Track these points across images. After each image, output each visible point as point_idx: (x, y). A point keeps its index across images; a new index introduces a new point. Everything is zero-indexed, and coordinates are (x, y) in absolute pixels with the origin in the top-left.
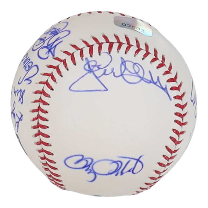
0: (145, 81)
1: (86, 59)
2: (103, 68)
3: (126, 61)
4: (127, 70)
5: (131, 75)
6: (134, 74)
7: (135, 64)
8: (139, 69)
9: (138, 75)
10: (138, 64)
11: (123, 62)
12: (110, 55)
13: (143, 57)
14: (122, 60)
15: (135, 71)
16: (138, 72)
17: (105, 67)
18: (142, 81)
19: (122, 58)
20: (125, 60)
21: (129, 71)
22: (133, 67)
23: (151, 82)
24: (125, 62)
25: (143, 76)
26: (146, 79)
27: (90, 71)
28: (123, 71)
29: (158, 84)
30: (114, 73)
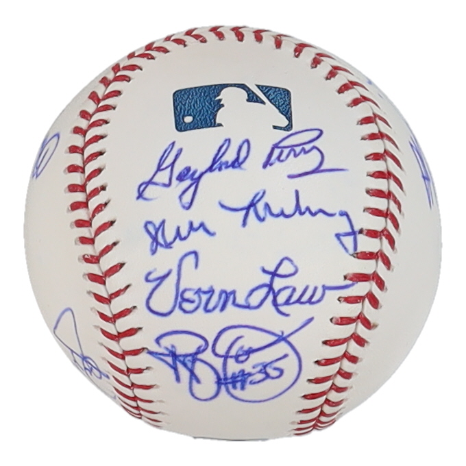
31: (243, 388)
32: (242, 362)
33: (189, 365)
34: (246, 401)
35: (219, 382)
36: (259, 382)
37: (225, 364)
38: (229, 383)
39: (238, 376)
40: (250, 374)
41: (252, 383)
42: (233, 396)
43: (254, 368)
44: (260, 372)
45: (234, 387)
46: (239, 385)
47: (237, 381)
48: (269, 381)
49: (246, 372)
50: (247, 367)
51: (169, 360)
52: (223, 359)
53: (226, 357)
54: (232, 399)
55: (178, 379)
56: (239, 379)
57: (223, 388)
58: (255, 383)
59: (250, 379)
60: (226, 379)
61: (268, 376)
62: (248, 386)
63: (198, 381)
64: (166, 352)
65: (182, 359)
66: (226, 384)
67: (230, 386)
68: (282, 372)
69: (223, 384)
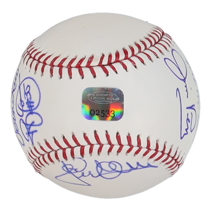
0: (125, 172)
1: (62, 162)
2: (80, 171)
3: (101, 163)
4: (104, 170)
5: (109, 173)
6: (112, 171)
7: (110, 163)
8: (116, 165)
9: (116, 171)
10: (114, 162)
11: (98, 164)
12: (84, 160)
13: (117, 154)
14: (96, 163)
15: (112, 169)
16: (116, 169)
17: (82, 171)
18: (122, 174)
19: (96, 161)
20: (99, 162)
21: (106, 171)
22: (109, 166)
23: (130, 170)
24: (99, 164)
25: (122, 170)
26: (125, 171)
27: (69, 172)
28: (100, 172)
29: (139, 167)
30: (92, 175)
31: (33, 102)
32: (24, 104)
33: (29, 126)
34: (40, 100)
35: (32, 113)
36: (30, 96)
37: (25, 111)
38: (31, 108)
39: (29, 105)
40: (28, 100)
41: (31, 99)
42: (37, 107)
43: (25, 98)
44: (27, 95)
45: (33, 106)
46: (32, 104)
47: (30, 105)
48: (30, 92)
49: (27, 102)
50: (25, 101)
51: (31, 135)
52: (24, 112)
53: (23, 111)
54: (39, 107)
55: (36, 131)
56: (29, 104)
57: (34, 111)
58: (31, 98)
59: (29, 100)
60: (30, 110)
61: (28, 92)
62: (32, 100)
63: (33, 122)
64: (29, 136)
65: (28, 130)
66: (32, 110)
67: (33, 108)
68: (28, 86)
69: (32, 111)
